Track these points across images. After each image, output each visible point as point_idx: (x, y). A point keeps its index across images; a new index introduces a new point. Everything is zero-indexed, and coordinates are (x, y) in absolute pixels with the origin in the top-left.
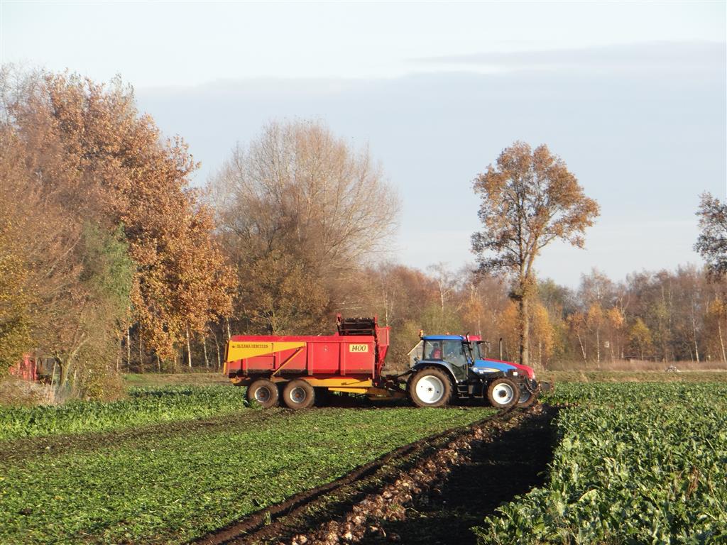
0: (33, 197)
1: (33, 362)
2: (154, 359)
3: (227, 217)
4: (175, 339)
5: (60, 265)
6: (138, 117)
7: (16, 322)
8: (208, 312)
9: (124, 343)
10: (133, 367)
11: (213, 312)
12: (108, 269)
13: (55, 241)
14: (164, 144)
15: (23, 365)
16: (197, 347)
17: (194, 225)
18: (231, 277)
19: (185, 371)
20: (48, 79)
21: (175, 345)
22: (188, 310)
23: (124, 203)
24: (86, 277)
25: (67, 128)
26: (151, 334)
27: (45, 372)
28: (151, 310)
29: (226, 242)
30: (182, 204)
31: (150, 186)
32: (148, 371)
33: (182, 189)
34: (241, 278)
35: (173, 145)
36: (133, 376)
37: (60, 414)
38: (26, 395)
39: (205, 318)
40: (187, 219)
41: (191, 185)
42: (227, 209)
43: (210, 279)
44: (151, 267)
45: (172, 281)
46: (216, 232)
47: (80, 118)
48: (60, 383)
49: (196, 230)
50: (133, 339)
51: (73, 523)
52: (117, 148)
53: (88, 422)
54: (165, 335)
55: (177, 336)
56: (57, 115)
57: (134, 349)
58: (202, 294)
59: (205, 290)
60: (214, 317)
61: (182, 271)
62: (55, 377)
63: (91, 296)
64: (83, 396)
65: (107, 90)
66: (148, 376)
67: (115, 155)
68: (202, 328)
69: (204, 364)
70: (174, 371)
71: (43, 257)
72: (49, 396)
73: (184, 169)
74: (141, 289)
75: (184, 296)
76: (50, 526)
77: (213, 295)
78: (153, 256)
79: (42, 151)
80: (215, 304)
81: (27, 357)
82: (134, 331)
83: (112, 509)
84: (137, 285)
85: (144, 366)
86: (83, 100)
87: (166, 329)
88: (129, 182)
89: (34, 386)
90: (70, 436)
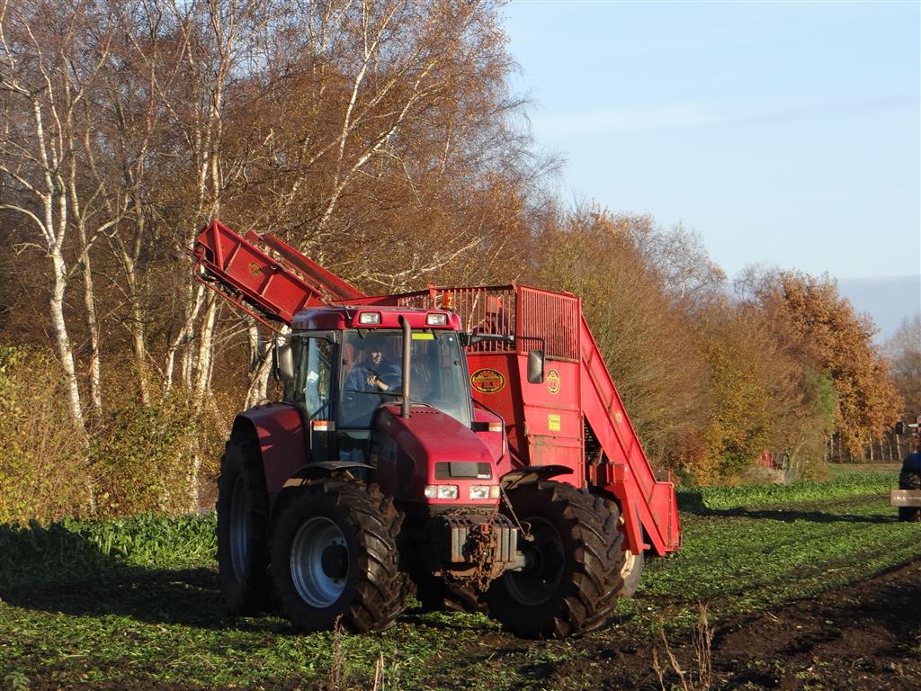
0: (772, 350)
1: (770, 455)
2: (849, 454)
3: (898, 365)
4: (863, 442)
5: (788, 394)
6: (839, 299)
7: (759, 430)
8: (885, 425)
9: (829, 444)
10: (835, 460)
11: (888, 425)
12: (820, 396)
13: (786, 378)
14: (857, 316)
15: (764, 457)
16: (877, 447)
17: (876, 369)
18: (900, 403)
19: (868, 462)
20: (782, 274)
21: (863, 446)
22: (872, 424)
23: (831, 354)
24: (805, 401)
25: (794, 305)
26: (847, 439)
27: (778, 462)
28: (847, 423)
29: (896, 380)
30: (868, 355)
31: (847, 343)
32: (844, 462)
33: (868, 346)
34: (906, 403)
35: (863, 317)
36: (834, 465)
37: (788, 489)
38: (765, 476)
39: (883, 428)
40: (872, 365)
41: (875, 343)
42: (897, 358)
43: (886, 404)
44: (848, 396)
45: (862, 405)
46: (890, 373)
47: (802, 299)
48: (788, 469)
49: (877, 372)
50: (835, 441)
51: (797, 560)
52: (826, 319)
53: (806, 495)
54: (856, 440)
55: (864, 440)
56: (787, 297)
57: (836, 448)
58: (881, 413)
59: (883, 411)
60: (888, 428)
61: (868, 399)
62: (784, 465)
63: (808, 414)
64: (802, 477)
65: (820, 282)
66: (844, 465)
67: (825, 323)
68: (880, 435)
69: (881, 459)
70: (861, 462)
71: (777, 388)
72: (781, 477)
73: (870, 333)
74: (842, 410)
75: (868, 415)
76: (783, 561)
77: (888, 414)
78: (849, 389)
79: (777, 320)
80: (889, 420)
81: (766, 452)
82: (836, 436)
83: (822, 551)
84: (838, 407)
85: (841, 459)
86: (804, 288)
87: (857, 436)
88: (833, 341)
89: (771, 471)
90: (794, 503)
